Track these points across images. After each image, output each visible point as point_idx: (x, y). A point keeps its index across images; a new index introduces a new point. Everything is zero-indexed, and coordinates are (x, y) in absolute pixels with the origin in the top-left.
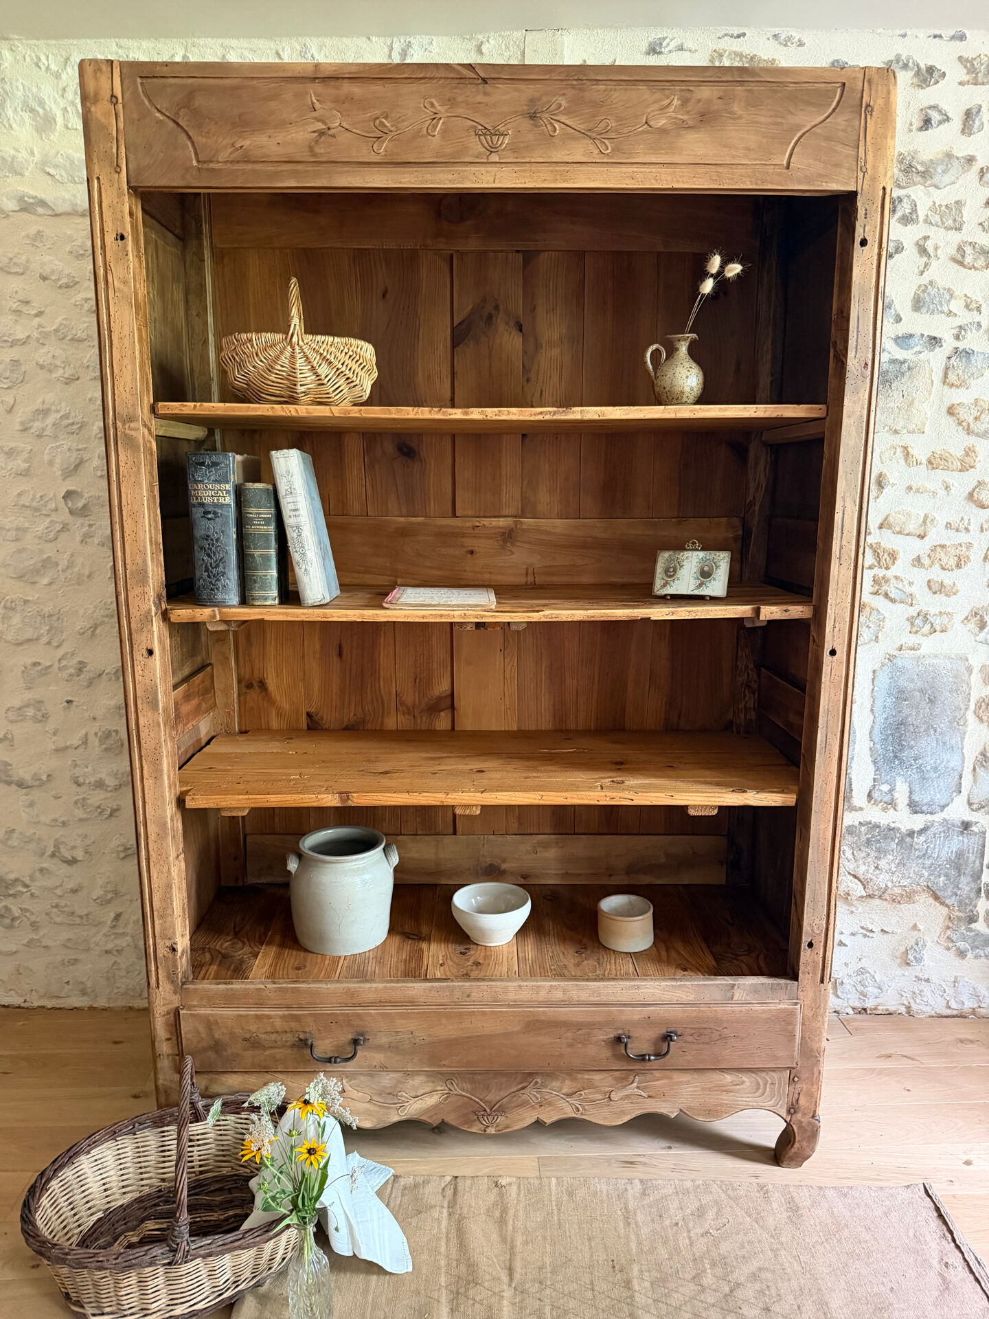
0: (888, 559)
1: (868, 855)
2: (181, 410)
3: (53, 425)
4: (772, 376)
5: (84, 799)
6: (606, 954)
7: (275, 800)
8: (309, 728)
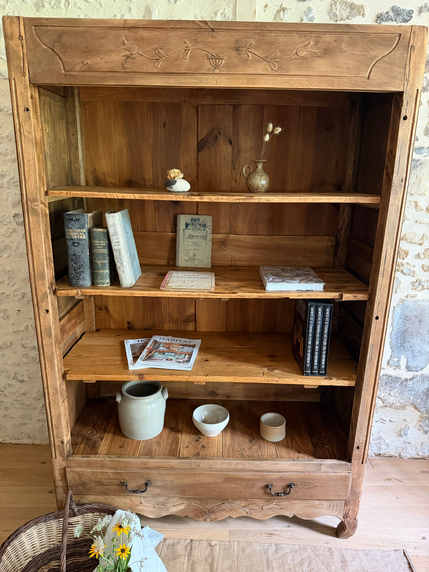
0: (404, 255)
1: (386, 389)
2: (60, 195)
3: (7, 182)
4: (353, 169)
5: (27, 354)
6: (263, 443)
7: (108, 377)
8: (129, 329)
